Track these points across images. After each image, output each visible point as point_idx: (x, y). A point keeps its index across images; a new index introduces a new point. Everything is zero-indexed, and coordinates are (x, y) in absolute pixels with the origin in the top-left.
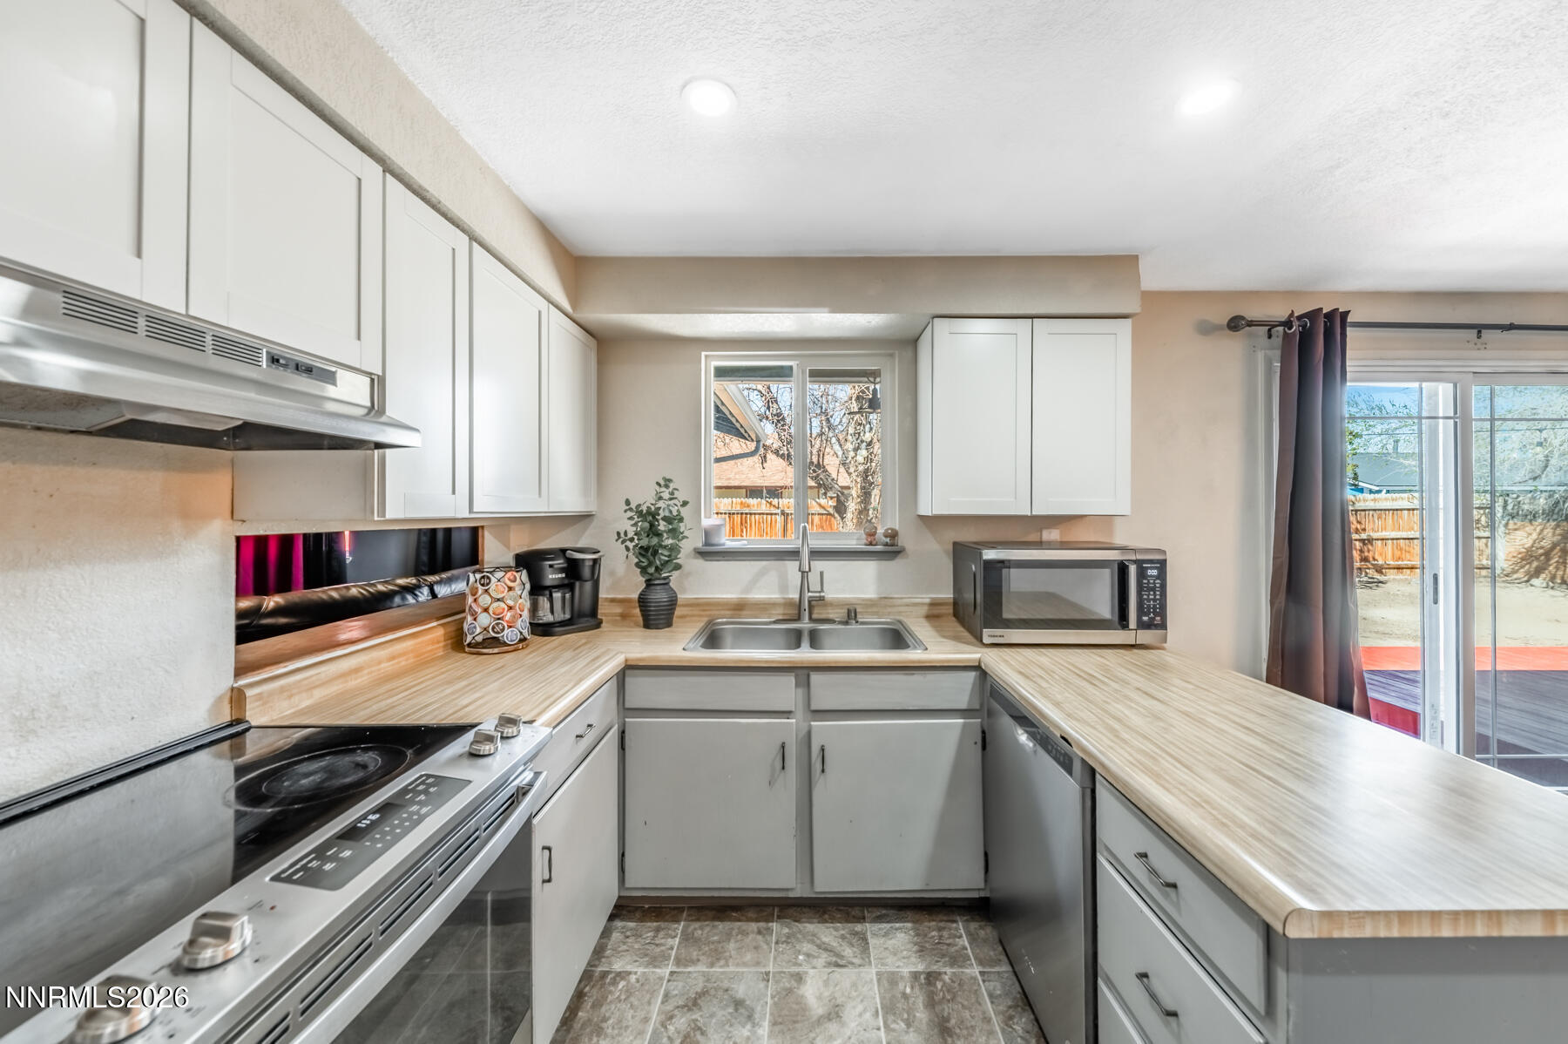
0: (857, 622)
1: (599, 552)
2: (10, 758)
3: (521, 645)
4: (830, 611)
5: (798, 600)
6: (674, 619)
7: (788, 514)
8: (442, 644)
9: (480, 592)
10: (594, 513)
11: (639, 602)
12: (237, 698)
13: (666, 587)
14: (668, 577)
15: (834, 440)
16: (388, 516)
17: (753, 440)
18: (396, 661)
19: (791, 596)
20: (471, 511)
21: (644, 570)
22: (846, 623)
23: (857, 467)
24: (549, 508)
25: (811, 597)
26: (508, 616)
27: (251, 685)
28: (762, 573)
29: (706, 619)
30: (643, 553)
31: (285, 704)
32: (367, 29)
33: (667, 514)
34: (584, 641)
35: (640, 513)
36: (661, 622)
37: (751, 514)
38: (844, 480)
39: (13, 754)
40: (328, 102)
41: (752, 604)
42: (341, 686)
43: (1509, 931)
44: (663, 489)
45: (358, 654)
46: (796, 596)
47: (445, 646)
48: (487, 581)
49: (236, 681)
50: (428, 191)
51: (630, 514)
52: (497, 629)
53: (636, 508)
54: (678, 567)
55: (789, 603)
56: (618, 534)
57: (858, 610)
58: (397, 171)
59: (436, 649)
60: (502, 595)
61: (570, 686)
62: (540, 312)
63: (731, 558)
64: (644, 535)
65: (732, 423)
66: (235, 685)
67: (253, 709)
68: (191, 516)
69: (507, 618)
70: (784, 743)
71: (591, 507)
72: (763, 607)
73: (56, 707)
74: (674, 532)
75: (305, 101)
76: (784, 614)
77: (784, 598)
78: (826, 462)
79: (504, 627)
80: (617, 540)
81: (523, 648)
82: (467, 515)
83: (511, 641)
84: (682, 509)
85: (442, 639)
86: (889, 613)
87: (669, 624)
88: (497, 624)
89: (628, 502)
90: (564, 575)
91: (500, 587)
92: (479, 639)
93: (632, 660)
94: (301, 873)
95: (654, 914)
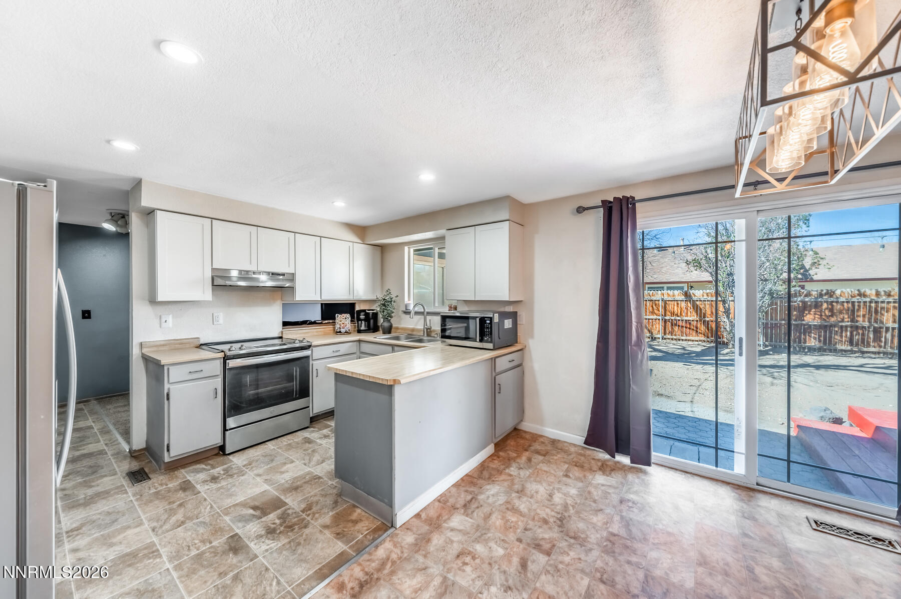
1: (374, 311)
6: (392, 332)
8: (332, 331)
9: (337, 319)
14: (390, 320)
16: (297, 300)
20: (321, 299)
24: (354, 298)
28: (419, 320)
30: (381, 311)
31: (291, 336)
36: (389, 332)
41: (416, 330)
43: (354, 376)
44: (388, 292)
52: (341, 329)
53: (380, 298)
54: (393, 316)
59: (329, 331)
62: (349, 246)
63: (412, 314)
66: (282, 330)
67: (284, 335)
68: (274, 300)
69: (343, 326)
72: (419, 331)
74: (392, 305)
83: (344, 332)
84: (395, 299)
90: (366, 317)
92: (337, 330)
93: (361, 339)
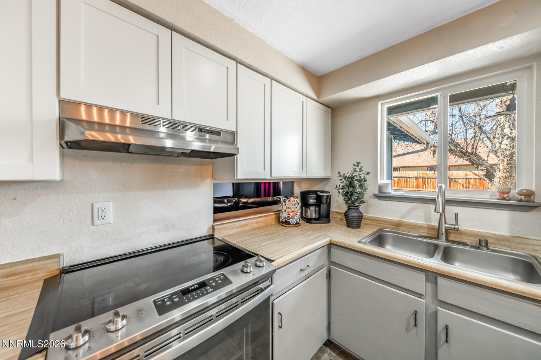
0: (488, 249)
1: (329, 193)
2: (163, 235)
3: (296, 225)
4: (464, 238)
5: (437, 227)
6: (361, 224)
7: (452, 179)
8: (275, 220)
9: (283, 205)
10: (330, 177)
11: (345, 214)
12: (213, 228)
13: (358, 210)
14: (358, 206)
15: (485, 139)
16: (238, 178)
17: (424, 144)
18: (259, 224)
19: (433, 224)
20: (271, 176)
21: (346, 203)
22: (478, 248)
23: (503, 152)
24: (307, 175)
25: (446, 227)
26: (292, 214)
27: (216, 225)
28: (413, 209)
29: (379, 228)
30: (346, 195)
31: (225, 232)
32: (226, 15)
33: (358, 178)
34: (319, 228)
35: (345, 178)
36: (354, 225)
37: (428, 178)
38: (492, 160)
39: (164, 234)
40: (213, 44)
41: (407, 225)
42: (241, 229)
44: (356, 167)
45: (247, 220)
46: (436, 224)
47: (275, 221)
48: (285, 201)
49: (214, 223)
50: (252, 66)
51: (340, 178)
52: (288, 218)
53: (343, 175)
54: (363, 202)
55: (431, 228)
56: (337, 186)
57: (488, 241)
58: (241, 62)
59: (273, 221)
60: (290, 206)
61: (299, 248)
62: (303, 102)
63: (394, 200)
64: (346, 187)
65: (410, 137)
66: (213, 224)
67: (217, 232)
68: (202, 177)
69: (291, 215)
70: (416, 311)
71: (329, 175)
72: (415, 227)
73: (172, 224)
74: (361, 186)
75: (206, 45)
76: (427, 233)
77: (428, 224)
78: (478, 151)
79: (290, 218)
80: (335, 189)
81: (297, 226)
82: (269, 178)
83: (293, 223)
84: (366, 176)
85: (275, 218)
86: (523, 249)
87: (358, 227)
88: (288, 216)
89: (339, 173)
90: (315, 201)
91: (289, 203)
92: (284, 220)
93: (333, 241)
94: (161, 302)
95: (344, 356)
